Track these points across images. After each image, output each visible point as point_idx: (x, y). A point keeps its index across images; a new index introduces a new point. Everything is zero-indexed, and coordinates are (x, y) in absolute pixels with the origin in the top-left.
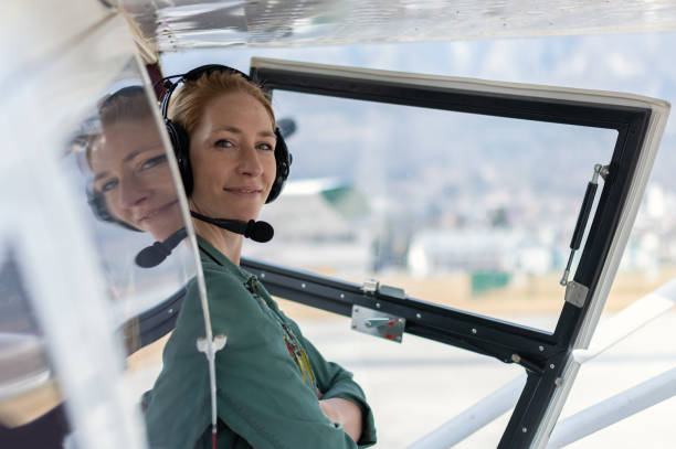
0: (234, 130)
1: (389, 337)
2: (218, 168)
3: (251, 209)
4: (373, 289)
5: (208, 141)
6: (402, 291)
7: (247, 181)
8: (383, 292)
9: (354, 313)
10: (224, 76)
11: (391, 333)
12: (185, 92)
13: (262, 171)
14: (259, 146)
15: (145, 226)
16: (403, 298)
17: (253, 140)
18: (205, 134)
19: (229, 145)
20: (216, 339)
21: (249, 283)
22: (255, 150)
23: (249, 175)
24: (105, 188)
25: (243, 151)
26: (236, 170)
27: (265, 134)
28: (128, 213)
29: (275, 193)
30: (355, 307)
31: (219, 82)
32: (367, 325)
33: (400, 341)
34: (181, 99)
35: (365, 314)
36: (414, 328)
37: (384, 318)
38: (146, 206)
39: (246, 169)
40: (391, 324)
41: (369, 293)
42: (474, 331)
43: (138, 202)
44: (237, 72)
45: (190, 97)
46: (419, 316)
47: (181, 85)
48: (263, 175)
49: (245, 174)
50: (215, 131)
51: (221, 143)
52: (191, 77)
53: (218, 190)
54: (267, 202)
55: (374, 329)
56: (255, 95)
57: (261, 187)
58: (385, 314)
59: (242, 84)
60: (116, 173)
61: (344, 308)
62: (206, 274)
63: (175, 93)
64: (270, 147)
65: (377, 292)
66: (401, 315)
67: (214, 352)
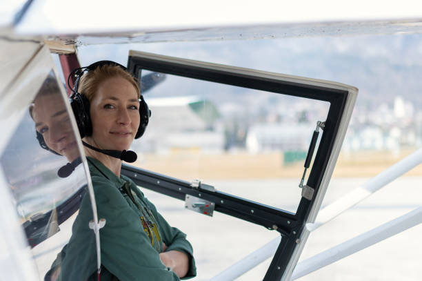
0: (114, 99)
1: (205, 213)
4: (197, 186)
5: (100, 106)
6: (213, 187)
7: (122, 127)
8: (202, 187)
9: (186, 199)
10: (110, 67)
11: (207, 211)
13: (130, 122)
14: (130, 107)
16: (214, 191)
17: (125, 104)
18: (98, 101)
19: (112, 107)
20: (100, 222)
22: (127, 110)
23: (123, 124)
24: (41, 131)
25: (120, 110)
26: (116, 121)
27: (133, 100)
28: (55, 146)
29: (140, 133)
30: (187, 195)
31: (107, 72)
32: (193, 206)
33: (212, 216)
34: (87, 80)
35: (192, 200)
36: (219, 208)
37: (201, 202)
38: (64, 142)
39: (122, 121)
40: (207, 206)
41: (195, 188)
42: (252, 211)
43: (60, 140)
44: (118, 64)
45: (90, 80)
46: (222, 202)
47: (86, 73)
48: (131, 123)
49: (121, 123)
50: (104, 100)
51: (107, 106)
52: (92, 68)
53: (106, 133)
54: (136, 138)
55: (197, 209)
56: (127, 78)
57: (131, 131)
58: (204, 200)
60: (47, 124)
61: (181, 196)
64: (136, 108)
65: (199, 187)
66: (212, 201)
67: (98, 229)
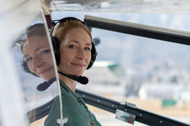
0: (76, 42)
1: (129, 122)
2: (69, 55)
3: (81, 71)
4: (124, 104)
5: (66, 46)
6: (135, 105)
7: (80, 61)
8: (128, 105)
9: (117, 112)
10: (74, 22)
11: (130, 121)
12: (60, 26)
13: (86, 58)
14: (85, 49)
15: (41, 75)
16: (135, 108)
17: (83, 46)
18: (66, 42)
19: (74, 47)
20: (64, 119)
21: (78, 99)
22: (84, 50)
23: (81, 59)
24: (27, 60)
25: (79, 50)
26: (76, 57)
27: (88, 44)
28: (35, 70)
29: (90, 66)
30: (117, 110)
31: (72, 24)
32: (121, 117)
33: (133, 124)
34: (58, 29)
35: (121, 113)
36: (138, 119)
37: (127, 115)
38: (42, 68)
39: (80, 57)
40: (130, 117)
41: (123, 105)
42: (161, 122)
43: (39, 66)
44: (79, 20)
45: (61, 28)
46: (141, 115)
47: (58, 24)
48: (86, 59)
49: (79, 58)
50: (69, 42)
51: (71, 47)
52: (62, 21)
53: (69, 64)
54: (87, 69)
55: (124, 119)
56: (85, 29)
57: (85, 64)
58: (128, 114)
59: (81, 25)
60: (32, 55)
61: (113, 110)
62: (62, 94)
63: (56, 27)
64: (89, 49)
65: (126, 105)
66: (134, 115)
67: (63, 124)
